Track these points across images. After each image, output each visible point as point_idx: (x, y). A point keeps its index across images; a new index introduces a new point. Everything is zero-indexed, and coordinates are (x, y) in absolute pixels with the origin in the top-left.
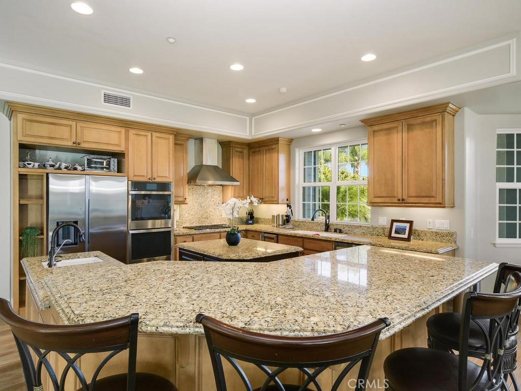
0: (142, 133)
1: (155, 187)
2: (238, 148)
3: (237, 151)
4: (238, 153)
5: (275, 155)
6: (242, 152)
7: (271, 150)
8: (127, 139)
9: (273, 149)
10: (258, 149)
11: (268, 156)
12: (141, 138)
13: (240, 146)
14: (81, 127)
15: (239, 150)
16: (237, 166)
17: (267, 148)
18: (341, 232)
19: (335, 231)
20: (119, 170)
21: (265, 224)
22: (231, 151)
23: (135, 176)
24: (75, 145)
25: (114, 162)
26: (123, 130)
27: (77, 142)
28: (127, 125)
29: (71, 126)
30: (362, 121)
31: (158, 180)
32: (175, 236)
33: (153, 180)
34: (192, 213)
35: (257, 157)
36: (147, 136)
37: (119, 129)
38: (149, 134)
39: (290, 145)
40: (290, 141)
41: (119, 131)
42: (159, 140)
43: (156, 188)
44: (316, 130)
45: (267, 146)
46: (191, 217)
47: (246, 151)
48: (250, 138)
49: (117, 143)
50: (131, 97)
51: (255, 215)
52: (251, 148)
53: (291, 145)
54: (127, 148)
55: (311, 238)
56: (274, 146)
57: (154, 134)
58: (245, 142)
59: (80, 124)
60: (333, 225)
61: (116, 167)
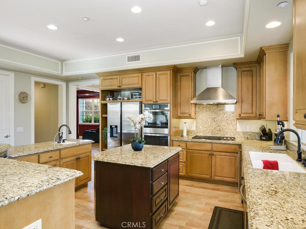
0: (150, 74)
2: (245, 67)
3: (244, 71)
5: (264, 67)
6: (250, 71)
8: (142, 79)
9: (264, 62)
12: (150, 77)
23: (147, 101)
26: (140, 75)
28: (141, 71)
31: (160, 102)
38: (154, 73)
39: (287, 51)
41: (138, 75)
42: (161, 76)
47: (256, 69)
48: (242, 56)
49: (137, 82)
50: (140, 54)
54: (142, 85)
57: (158, 73)
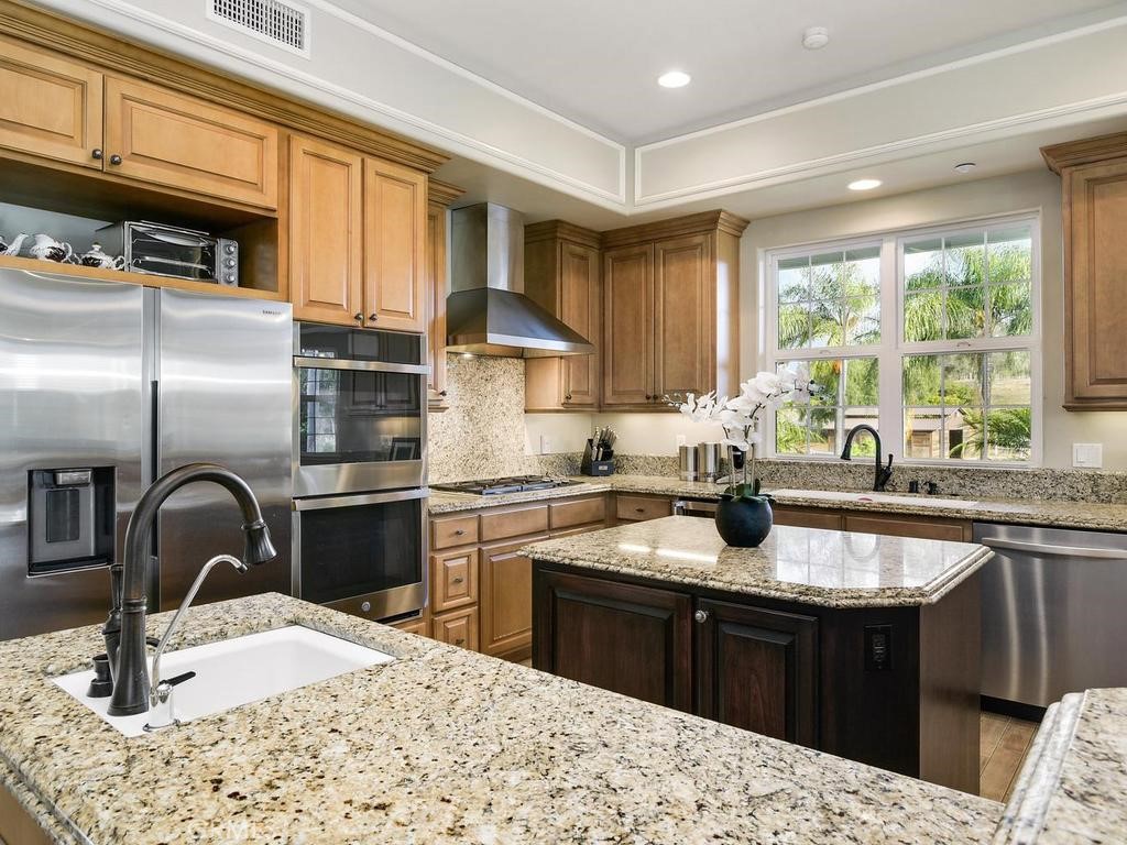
0: (334, 152)
1: (372, 346)
2: (575, 243)
3: (573, 255)
4: (576, 260)
5: (701, 265)
6: (583, 258)
7: (685, 251)
8: (285, 168)
9: (695, 247)
10: (636, 250)
11: (675, 268)
12: (332, 170)
13: (579, 240)
14: (124, 97)
15: (579, 250)
16: (572, 295)
17: (670, 245)
18: (933, 490)
19: (913, 488)
20: (246, 279)
21: (646, 474)
22: (558, 250)
23: (315, 304)
24: (97, 164)
25: (227, 254)
26: (272, 134)
27: (108, 157)
28: (285, 115)
29: (83, 85)
30: (1049, 151)
31: (384, 322)
32: (430, 514)
33: (369, 324)
34: (447, 441)
35: (636, 273)
36: (348, 165)
37: (258, 128)
38: (355, 160)
39: (739, 237)
40: (742, 225)
41: (261, 136)
42: (387, 186)
43: (374, 352)
44: (864, 185)
45: (671, 238)
46: (443, 455)
47: (593, 256)
48: (627, 211)
49: (252, 176)
50: (307, 12)
51: (617, 449)
52: (609, 249)
53: (741, 240)
54: (286, 201)
55: (874, 512)
56: (698, 239)
57: (370, 161)
58: (595, 229)
59: (121, 86)
60: (902, 470)
61: (235, 270)
